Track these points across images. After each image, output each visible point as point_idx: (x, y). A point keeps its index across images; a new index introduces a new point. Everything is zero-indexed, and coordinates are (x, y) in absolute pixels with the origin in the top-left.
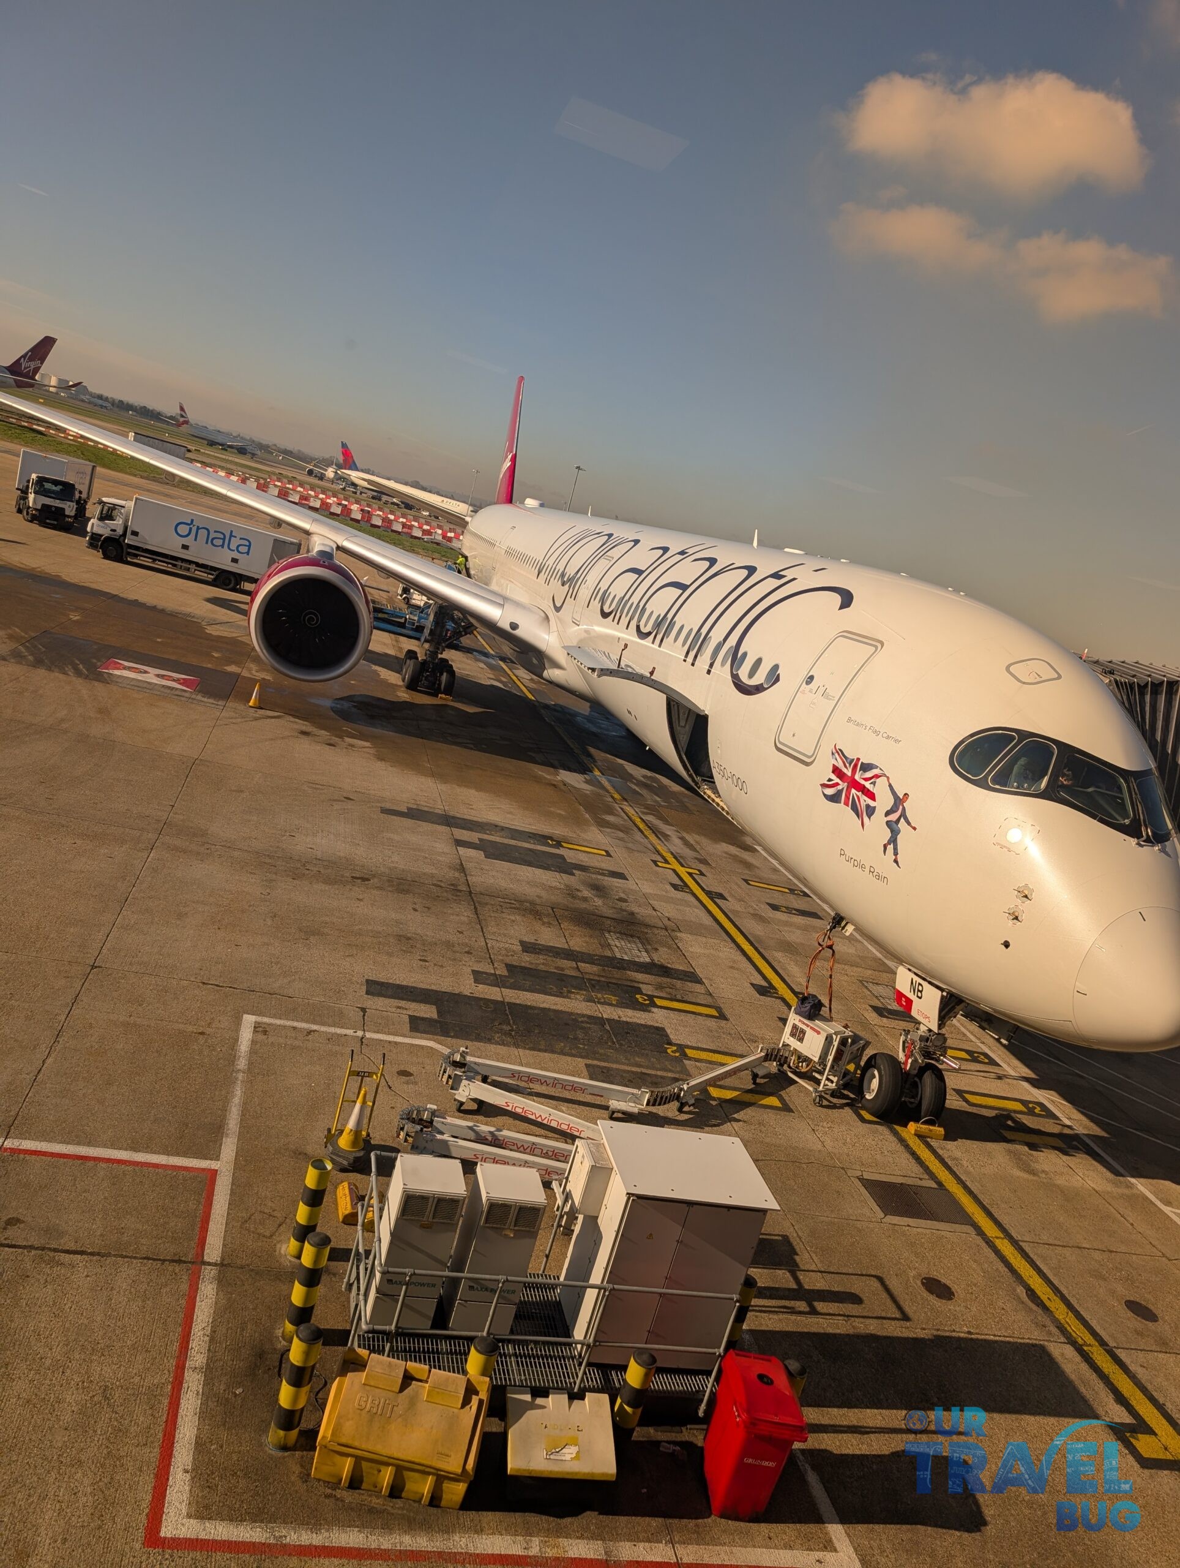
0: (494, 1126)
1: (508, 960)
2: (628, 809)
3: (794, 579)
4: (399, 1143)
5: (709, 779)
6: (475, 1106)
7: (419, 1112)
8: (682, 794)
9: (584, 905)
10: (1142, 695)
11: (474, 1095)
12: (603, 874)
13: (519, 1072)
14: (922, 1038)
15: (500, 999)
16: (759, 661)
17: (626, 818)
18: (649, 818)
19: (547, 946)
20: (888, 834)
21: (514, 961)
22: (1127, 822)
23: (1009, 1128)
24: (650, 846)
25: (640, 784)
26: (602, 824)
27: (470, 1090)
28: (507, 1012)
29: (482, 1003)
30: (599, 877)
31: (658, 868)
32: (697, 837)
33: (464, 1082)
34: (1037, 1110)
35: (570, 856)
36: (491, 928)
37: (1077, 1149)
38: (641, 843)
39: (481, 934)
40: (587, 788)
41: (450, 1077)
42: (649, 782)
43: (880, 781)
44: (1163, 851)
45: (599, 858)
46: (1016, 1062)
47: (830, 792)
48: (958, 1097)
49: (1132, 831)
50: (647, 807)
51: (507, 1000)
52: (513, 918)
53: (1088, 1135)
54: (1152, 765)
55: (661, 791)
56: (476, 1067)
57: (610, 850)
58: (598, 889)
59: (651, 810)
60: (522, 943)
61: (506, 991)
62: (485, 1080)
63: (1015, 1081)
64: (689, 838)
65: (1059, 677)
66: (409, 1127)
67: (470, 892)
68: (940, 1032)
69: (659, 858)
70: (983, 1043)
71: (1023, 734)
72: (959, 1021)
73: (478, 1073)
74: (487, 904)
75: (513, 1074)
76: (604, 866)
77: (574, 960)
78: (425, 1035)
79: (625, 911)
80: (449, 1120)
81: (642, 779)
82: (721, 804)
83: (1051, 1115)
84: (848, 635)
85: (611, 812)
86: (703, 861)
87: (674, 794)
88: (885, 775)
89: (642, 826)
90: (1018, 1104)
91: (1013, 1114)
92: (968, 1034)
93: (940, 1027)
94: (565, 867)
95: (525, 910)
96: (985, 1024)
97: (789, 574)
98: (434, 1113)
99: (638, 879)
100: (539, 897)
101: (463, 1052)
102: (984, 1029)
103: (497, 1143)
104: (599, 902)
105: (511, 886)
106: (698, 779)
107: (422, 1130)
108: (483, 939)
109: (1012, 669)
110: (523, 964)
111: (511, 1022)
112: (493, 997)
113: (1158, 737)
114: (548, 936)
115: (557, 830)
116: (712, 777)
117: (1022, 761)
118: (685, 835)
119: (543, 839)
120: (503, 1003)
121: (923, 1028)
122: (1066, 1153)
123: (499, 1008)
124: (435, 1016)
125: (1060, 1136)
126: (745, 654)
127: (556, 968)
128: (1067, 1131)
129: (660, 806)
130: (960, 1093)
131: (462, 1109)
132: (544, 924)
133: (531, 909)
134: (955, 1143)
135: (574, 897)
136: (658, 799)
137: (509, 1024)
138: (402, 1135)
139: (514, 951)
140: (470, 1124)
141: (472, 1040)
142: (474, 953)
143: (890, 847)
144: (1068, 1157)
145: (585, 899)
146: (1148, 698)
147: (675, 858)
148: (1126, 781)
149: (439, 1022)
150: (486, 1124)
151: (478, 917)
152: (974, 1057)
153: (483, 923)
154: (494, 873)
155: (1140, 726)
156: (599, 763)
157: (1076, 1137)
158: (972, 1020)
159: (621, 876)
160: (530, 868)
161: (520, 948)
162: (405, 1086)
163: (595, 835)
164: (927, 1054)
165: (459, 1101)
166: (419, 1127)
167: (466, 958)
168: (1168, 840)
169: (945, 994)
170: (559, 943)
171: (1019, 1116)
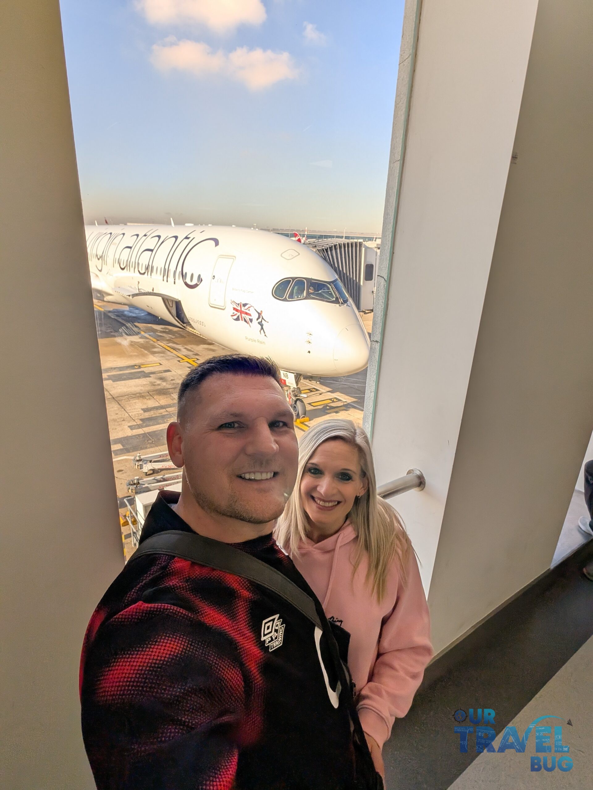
0: (161, 475)
1: (140, 417)
2: (161, 344)
3: (194, 238)
4: (130, 494)
5: (189, 324)
6: (152, 472)
7: (132, 481)
8: (180, 331)
9: (159, 387)
10: (327, 252)
11: (149, 469)
12: (161, 373)
13: (162, 455)
14: (292, 391)
15: (143, 432)
16: (192, 275)
17: (161, 347)
18: (170, 344)
19: (152, 407)
20: (260, 327)
21: (142, 417)
22: (334, 299)
23: (329, 409)
24: (175, 356)
25: (161, 332)
26: (153, 353)
27: (147, 467)
28: (148, 436)
29: (137, 436)
30: (161, 374)
31: (181, 363)
32: (190, 346)
33: (144, 465)
34: (335, 400)
35: (146, 370)
36: (128, 408)
37: (349, 408)
38: (171, 356)
39: (125, 412)
40: (142, 341)
41: (138, 466)
42: (164, 330)
43: (251, 309)
44: (348, 305)
45: (158, 367)
46: (324, 387)
47: (235, 317)
48: (310, 406)
49: (337, 302)
50: (168, 340)
51: (146, 432)
52: (135, 401)
53: (352, 402)
54: (337, 277)
55: (170, 332)
56: (146, 459)
57: (160, 362)
58: (161, 379)
59: (169, 341)
60: (142, 409)
61: (144, 429)
62: (151, 461)
63: (325, 394)
64: (189, 347)
65: (299, 254)
66: (131, 487)
67: (113, 398)
68: (298, 387)
69: (180, 359)
70: (312, 385)
71: (293, 279)
72: (302, 381)
73: (147, 461)
74: (122, 400)
75: (160, 456)
76: (161, 369)
77: (164, 409)
78: (120, 455)
79: (175, 384)
80: (145, 479)
81: (161, 330)
82: (197, 332)
83: (339, 400)
84: (222, 256)
85: (154, 347)
86: (197, 354)
87: (176, 332)
88: (252, 306)
89: (169, 349)
90: (329, 400)
91: (328, 405)
92: (307, 384)
93: (297, 385)
94: (146, 375)
95: (138, 397)
96: (311, 379)
97: (192, 236)
98: (138, 480)
99: (175, 370)
100: (141, 390)
101: (139, 456)
102: (310, 381)
103: (164, 480)
104: (164, 384)
105: (128, 390)
106: (185, 325)
107: (137, 487)
108: (126, 413)
109: (283, 255)
110: (146, 417)
111: (151, 439)
112: (140, 433)
113: (336, 265)
114: (151, 403)
115: (137, 361)
116: (189, 323)
117: (296, 288)
118: (186, 347)
119: (133, 367)
120: (145, 433)
121: (292, 388)
122: (346, 410)
123: (145, 436)
124: (122, 447)
125: (344, 406)
126: (186, 273)
127: (159, 414)
128: (345, 403)
129: (172, 338)
130: (310, 404)
131: (147, 475)
132: (147, 399)
133: (140, 396)
134: (313, 421)
135: (154, 385)
136: (171, 336)
137: (150, 440)
138: (130, 491)
139: (141, 414)
140: (153, 478)
141: (140, 450)
142: (126, 420)
143: (262, 331)
144: (348, 411)
145: (159, 385)
146: (329, 253)
147: (186, 356)
148: (330, 285)
149: (125, 449)
150: (158, 476)
151: (121, 406)
152: (311, 390)
153: (124, 407)
154: (120, 387)
155: (330, 263)
156: (142, 329)
157: (348, 404)
158: (306, 379)
159: (169, 371)
160: (133, 380)
161: (142, 412)
162: (123, 475)
163: (152, 358)
164: (296, 396)
165: (145, 472)
166: (135, 486)
167: (123, 422)
168: (348, 301)
169: (295, 374)
170: (157, 404)
171: (330, 404)
